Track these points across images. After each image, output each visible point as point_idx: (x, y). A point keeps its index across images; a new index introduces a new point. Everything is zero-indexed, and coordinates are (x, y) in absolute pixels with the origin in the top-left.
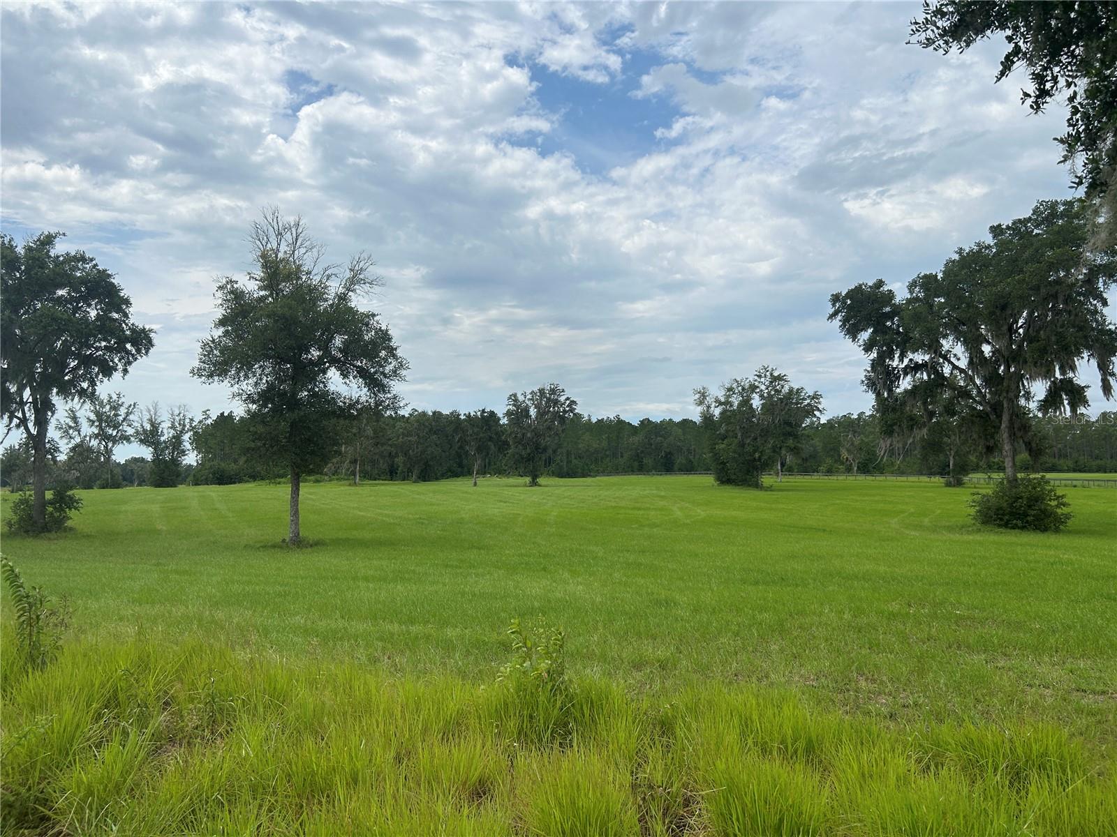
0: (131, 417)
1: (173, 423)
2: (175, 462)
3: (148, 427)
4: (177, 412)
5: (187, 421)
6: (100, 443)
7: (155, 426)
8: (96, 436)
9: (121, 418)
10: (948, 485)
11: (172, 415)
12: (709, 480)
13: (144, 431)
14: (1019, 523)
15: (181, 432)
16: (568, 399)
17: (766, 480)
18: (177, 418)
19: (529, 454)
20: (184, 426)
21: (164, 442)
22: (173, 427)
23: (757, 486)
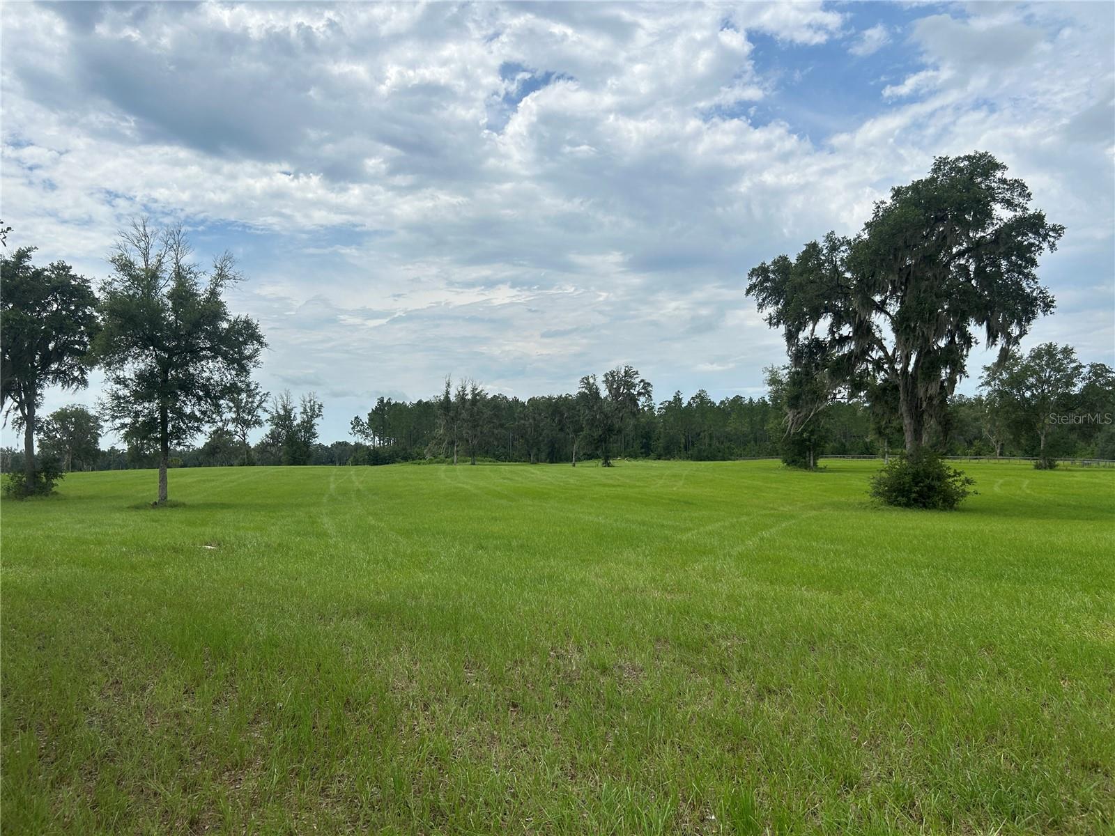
0: (264, 405)
1: (305, 410)
2: (307, 444)
3: (282, 412)
4: (308, 399)
5: (317, 406)
6: (236, 426)
7: (288, 412)
8: (234, 420)
9: (255, 405)
10: (1038, 467)
11: (304, 401)
12: (778, 462)
13: (279, 415)
14: (904, 500)
15: (312, 417)
16: (642, 381)
17: (822, 462)
18: (309, 404)
19: (600, 436)
20: (314, 411)
21: (298, 425)
22: (305, 412)
23: (816, 468)
